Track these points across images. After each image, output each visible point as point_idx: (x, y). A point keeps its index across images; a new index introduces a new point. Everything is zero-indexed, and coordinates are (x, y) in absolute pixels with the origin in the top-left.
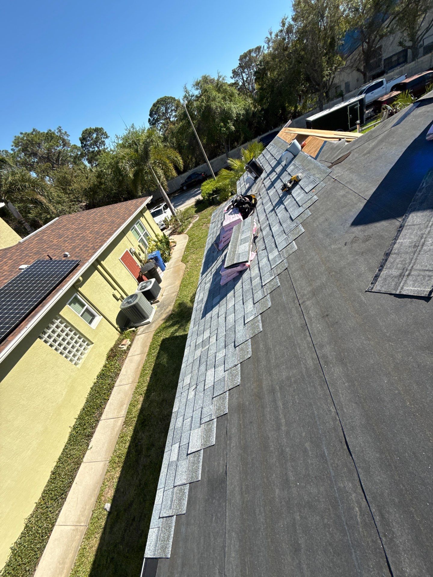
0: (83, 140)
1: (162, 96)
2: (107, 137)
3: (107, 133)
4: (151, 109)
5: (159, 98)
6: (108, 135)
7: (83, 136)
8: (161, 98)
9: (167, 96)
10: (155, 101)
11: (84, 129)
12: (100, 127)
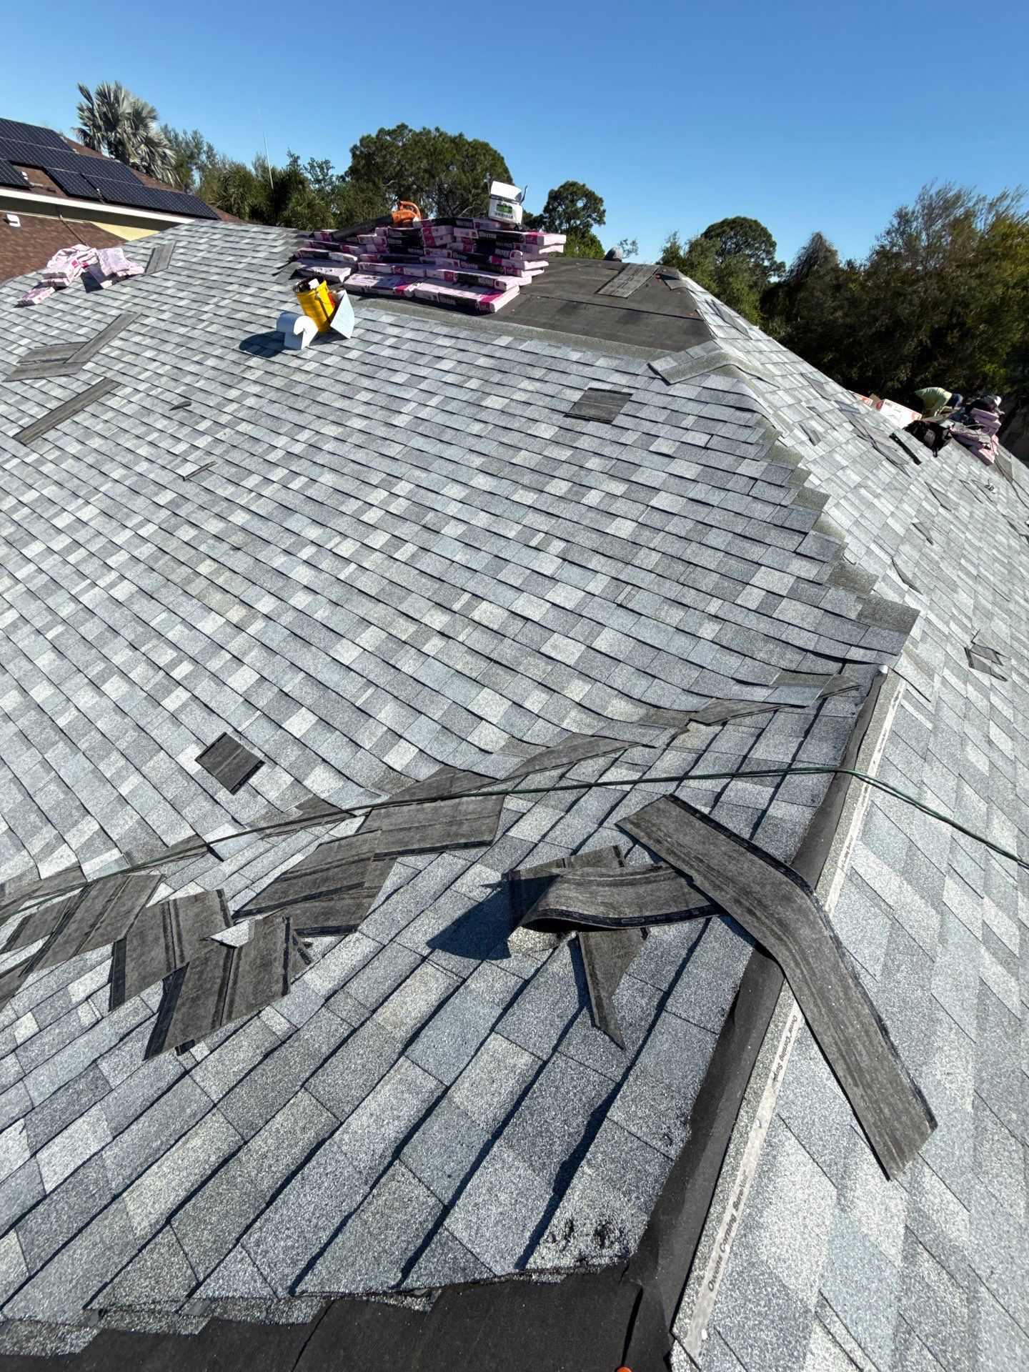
0: (555, 197)
1: (751, 216)
2: (600, 221)
3: (606, 214)
4: (712, 226)
5: (743, 216)
6: (605, 219)
7: (559, 190)
8: (745, 219)
9: (760, 221)
10: (731, 216)
11: (571, 180)
12: (599, 194)
